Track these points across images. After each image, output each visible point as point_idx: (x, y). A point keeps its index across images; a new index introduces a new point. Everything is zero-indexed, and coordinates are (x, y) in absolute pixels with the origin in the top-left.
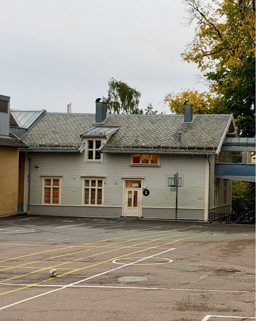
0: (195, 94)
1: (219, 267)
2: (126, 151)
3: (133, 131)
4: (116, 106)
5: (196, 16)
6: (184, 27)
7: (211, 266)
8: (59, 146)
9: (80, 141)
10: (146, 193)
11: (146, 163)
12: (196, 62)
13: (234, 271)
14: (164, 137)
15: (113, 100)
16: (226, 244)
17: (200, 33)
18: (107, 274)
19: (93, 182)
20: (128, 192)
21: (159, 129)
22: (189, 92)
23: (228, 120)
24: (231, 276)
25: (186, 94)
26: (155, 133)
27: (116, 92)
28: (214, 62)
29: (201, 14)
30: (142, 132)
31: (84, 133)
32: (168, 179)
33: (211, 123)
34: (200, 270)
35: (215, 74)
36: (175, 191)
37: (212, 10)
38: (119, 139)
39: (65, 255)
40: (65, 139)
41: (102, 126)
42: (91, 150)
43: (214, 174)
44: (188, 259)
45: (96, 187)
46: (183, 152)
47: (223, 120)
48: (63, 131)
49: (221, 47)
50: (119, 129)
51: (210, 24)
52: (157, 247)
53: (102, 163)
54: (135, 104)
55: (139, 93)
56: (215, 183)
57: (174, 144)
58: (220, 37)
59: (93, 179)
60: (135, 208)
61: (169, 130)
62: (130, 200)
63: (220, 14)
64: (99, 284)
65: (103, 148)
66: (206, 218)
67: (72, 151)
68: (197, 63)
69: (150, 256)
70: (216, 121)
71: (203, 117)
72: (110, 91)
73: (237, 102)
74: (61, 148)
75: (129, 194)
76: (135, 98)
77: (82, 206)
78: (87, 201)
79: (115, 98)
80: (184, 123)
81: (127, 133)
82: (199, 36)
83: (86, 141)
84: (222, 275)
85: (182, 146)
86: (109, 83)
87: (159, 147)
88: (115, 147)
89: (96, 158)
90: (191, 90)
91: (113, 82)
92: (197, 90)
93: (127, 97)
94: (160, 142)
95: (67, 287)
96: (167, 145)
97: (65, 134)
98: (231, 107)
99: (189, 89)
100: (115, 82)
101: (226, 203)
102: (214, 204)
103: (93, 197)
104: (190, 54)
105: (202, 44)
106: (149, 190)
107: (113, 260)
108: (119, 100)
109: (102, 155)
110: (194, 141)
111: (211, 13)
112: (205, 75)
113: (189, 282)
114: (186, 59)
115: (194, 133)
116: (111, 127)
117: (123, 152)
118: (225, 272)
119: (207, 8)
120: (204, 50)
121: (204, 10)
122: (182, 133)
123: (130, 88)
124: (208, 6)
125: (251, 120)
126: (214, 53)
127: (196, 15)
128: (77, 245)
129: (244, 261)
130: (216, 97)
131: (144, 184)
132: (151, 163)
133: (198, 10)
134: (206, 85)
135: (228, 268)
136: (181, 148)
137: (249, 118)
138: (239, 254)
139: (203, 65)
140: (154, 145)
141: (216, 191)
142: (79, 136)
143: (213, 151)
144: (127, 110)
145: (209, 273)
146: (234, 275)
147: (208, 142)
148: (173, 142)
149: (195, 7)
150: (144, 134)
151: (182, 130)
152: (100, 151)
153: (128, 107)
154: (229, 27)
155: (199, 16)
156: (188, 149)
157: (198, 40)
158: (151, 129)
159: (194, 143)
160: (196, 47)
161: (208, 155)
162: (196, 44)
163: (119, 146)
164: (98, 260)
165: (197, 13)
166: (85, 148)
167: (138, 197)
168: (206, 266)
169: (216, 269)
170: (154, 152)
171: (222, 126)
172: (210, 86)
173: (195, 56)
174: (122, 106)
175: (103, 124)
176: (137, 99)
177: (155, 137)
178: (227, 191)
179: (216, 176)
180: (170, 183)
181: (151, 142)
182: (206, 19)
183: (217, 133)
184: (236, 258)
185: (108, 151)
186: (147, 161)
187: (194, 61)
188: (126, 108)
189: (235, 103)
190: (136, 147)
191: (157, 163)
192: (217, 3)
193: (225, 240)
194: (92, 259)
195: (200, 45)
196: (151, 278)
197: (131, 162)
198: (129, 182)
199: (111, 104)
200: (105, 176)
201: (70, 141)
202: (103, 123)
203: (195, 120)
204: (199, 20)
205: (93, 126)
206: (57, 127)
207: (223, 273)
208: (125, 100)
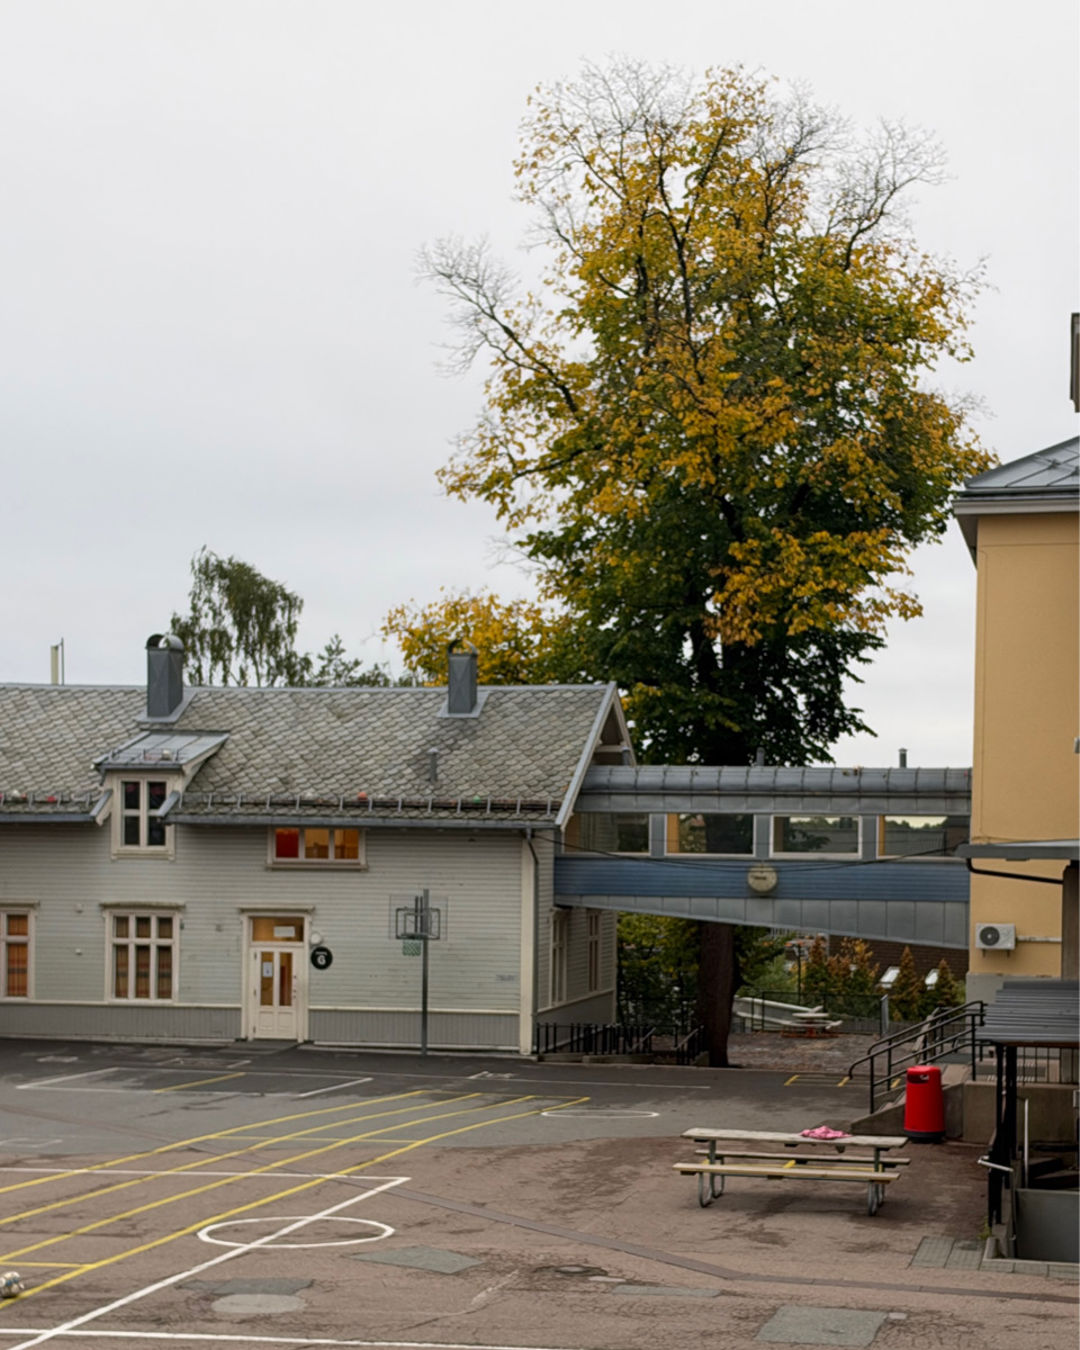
0: (489, 607)
1: (542, 1257)
2: (252, 817)
3: (274, 746)
4: (219, 647)
5: (487, 340)
6: (447, 377)
7: (514, 1252)
8: (24, 801)
9: (96, 785)
10: (321, 961)
11: (319, 856)
12: (488, 498)
13: (588, 1272)
14: (381, 766)
15: (207, 623)
16: (579, 1160)
17: (502, 395)
18: (179, 1286)
19: (143, 922)
20: (259, 956)
21: (363, 738)
22: (466, 599)
23: (600, 703)
24: (572, 1293)
25: (458, 608)
26: (348, 752)
27: (217, 597)
28: (553, 499)
29: (507, 330)
30: (306, 752)
31: (110, 755)
32: (394, 913)
33: (539, 718)
34: (476, 1268)
35: (554, 539)
36: (418, 954)
37: (544, 315)
38: (228, 774)
39: (49, 1207)
40: (43, 778)
41: (168, 730)
42: (132, 812)
43: (552, 892)
44: (445, 1223)
45: (154, 941)
46: (445, 819)
47: (579, 704)
48: (38, 749)
49: (576, 445)
50: (226, 740)
51: (535, 366)
52: (348, 1174)
53: (172, 858)
54: (285, 634)
55: (296, 599)
56: (555, 922)
57: (413, 791)
58: (574, 408)
59: (143, 913)
60: (286, 1008)
61: (396, 741)
62: (266, 983)
63: (573, 327)
64: (154, 1326)
65: (173, 808)
66: (525, 1043)
67: (67, 819)
68: (492, 503)
69: (322, 1210)
70: (558, 708)
71: (514, 694)
72: (195, 594)
73: (632, 638)
74: (31, 808)
75: (265, 964)
76: (283, 615)
77: (105, 1002)
78: (122, 988)
79: (214, 618)
80: (447, 716)
81: (254, 755)
82: (499, 404)
83: (116, 786)
84: (544, 1287)
85: (442, 799)
86: (193, 564)
87: (362, 804)
88: (213, 804)
89: (152, 841)
90: (473, 594)
91: (207, 561)
92: (494, 593)
93: (257, 611)
94: (365, 785)
95: (53, 1338)
96: (390, 796)
97: (45, 758)
98: (611, 654)
99: (468, 589)
100: (213, 560)
101: (596, 988)
102: (554, 994)
103: (142, 975)
104: (469, 472)
105: (509, 436)
106: (332, 950)
107: (200, 1229)
108: (228, 622)
109: (169, 831)
110: (481, 781)
111: (539, 325)
112: (521, 544)
113: (439, 1315)
114: (453, 488)
115: (481, 751)
116: (200, 733)
117: (241, 820)
118: (558, 1276)
119: (527, 307)
120: (518, 457)
121: (514, 317)
122: (442, 752)
123: (265, 582)
124: (531, 303)
125: (681, 701)
126: (553, 467)
127: (486, 335)
128: (87, 1167)
129: (625, 1230)
130: (563, 613)
131: (314, 928)
132: (336, 857)
133: (493, 317)
134: (525, 571)
135: (568, 1257)
136: (437, 807)
137: (672, 690)
138: (614, 1199)
139: (512, 508)
140: (346, 795)
141: (561, 949)
142: (92, 767)
143: (548, 815)
144: (257, 656)
145: (505, 1281)
146: (584, 1286)
147: (530, 783)
148: (409, 786)
149: (485, 306)
150: (311, 756)
151: (442, 741)
152: (162, 818)
153: (261, 647)
154: (603, 373)
155: (499, 338)
156: (462, 809)
157: (497, 420)
158: (335, 738)
159: (481, 786)
160: (489, 446)
161: (529, 831)
162: (489, 434)
163: (226, 800)
164: (153, 1230)
165: (492, 327)
166: (111, 807)
167: (294, 973)
168: (498, 1251)
169: (532, 1262)
170: (347, 820)
171: (577, 728)
172: (540, 577)
173: (486, 478)
174: (239, 644)
175: (173, 724)
176: (289, 619)
177: (347, 766)
178: (600, 946)
179: (558, 897)
180: (401, 924)
181: (337, 785)
182: (523, 349)
183: (561, 752)
184: (604, 1216)
185: (188, 819)
186: (322, 852)
187: (484, 496)
188: (253, 650)
189: (625, 641)
190: (284, 804)
191: (355, 856)
192: (563, 290)
193: (578, 1141)
194: (134, 1227)
195: (502, 439)
196: (319, 1299)
197: (269, 852)
198: (263, 922)
199: (201, 638)
200: (180, 902)
201: (61, 783)
202: (173, 718)
203: (486, 704)
204: (498, 352)
205: (137, 730)
206: (16, 734)
207: (550, 1280)
208: (250, 623)
